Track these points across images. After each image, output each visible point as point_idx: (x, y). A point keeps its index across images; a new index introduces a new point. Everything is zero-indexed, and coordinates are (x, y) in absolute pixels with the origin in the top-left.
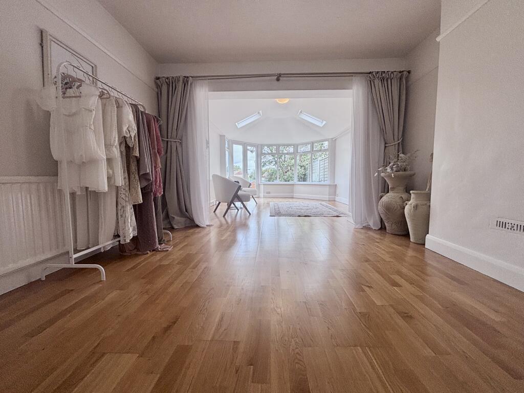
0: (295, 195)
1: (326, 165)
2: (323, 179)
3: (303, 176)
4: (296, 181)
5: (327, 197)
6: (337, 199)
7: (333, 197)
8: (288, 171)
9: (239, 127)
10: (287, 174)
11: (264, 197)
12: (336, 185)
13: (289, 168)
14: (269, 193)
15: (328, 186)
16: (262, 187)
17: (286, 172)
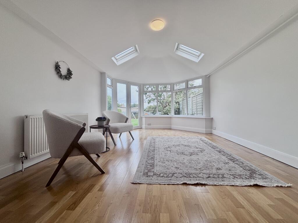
0: (173, 127)
1: (198, 100)
2: (196, 112)
3: (177, 110)
4: (172, 114)
5: (203, 130)
6: (214, 132)
7: (209, 129)
8: (167, 106)
9: (118, 65)
10: (166, 108)
11: (146, 129)
12: (212, 118)
13: (167, 104)
14: (149, 124)
15: (204, 120)
16: (144, 120)
17: (165, 107)
